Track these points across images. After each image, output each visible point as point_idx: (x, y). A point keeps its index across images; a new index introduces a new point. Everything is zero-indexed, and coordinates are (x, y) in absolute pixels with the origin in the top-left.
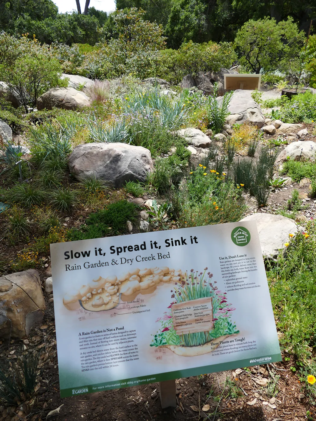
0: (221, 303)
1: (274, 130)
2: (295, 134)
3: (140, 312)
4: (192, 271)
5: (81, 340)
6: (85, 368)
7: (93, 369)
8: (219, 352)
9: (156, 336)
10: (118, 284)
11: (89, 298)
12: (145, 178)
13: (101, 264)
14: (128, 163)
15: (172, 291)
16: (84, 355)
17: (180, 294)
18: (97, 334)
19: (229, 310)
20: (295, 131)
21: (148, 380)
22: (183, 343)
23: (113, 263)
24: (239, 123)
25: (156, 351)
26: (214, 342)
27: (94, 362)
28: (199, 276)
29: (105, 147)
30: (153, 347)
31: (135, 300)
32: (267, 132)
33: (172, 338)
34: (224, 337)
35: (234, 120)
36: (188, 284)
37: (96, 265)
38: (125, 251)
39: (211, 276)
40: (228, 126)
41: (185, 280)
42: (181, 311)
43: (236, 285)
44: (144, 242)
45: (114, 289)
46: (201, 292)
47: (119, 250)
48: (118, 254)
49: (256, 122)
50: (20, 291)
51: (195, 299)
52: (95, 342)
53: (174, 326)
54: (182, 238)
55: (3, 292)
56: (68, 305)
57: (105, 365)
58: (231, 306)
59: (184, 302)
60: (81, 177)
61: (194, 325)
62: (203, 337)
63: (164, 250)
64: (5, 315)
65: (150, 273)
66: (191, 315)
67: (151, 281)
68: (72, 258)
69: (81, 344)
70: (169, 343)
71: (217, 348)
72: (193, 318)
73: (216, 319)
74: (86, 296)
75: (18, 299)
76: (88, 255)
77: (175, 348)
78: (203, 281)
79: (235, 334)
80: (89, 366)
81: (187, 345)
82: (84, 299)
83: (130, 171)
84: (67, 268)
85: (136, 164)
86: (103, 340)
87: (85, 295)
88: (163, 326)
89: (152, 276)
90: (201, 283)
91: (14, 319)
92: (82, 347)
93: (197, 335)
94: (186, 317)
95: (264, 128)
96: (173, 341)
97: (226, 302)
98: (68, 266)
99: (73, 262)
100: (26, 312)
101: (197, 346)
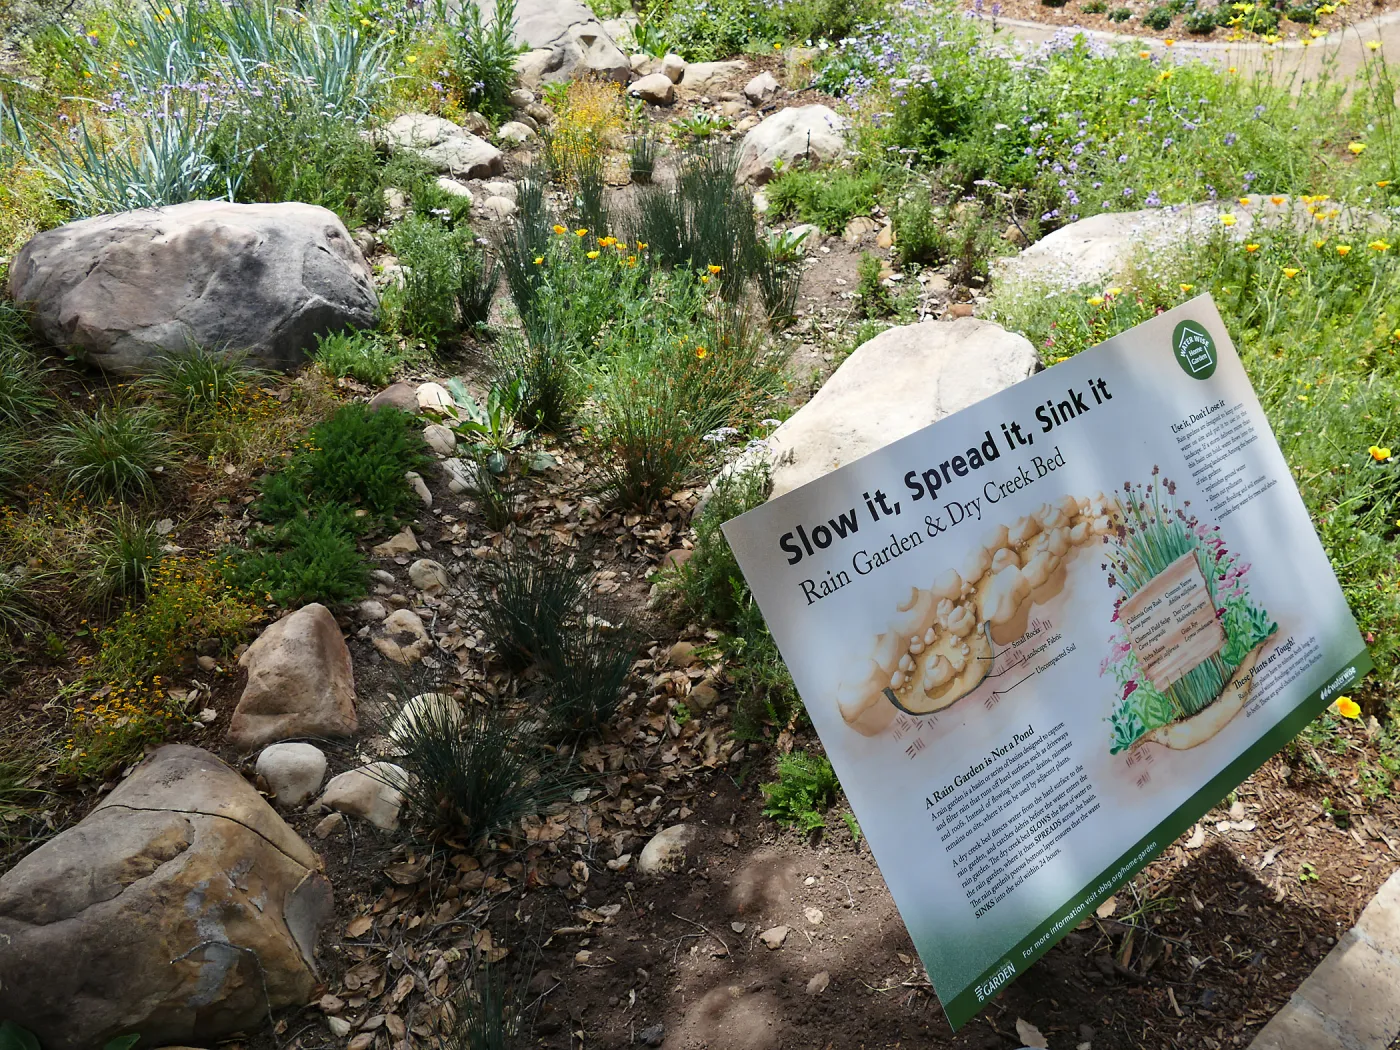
0: (1218, 558)
1: (670, 88)
2: (737, 95)
3: (1052, 662)
4: (1127, 487)
5: (939, 821)
6: (982, 904)
7: (1002, 896)
8: (1257, 701)
9: (1114, 719)
10: (969, 596)
11: (909, 673)
12: (370, 313)
13: (900, 547)
15: (1104, 567)
16: (965, 864)
17: (1124, 568)
18: (973, 781)
19: (1240, 574)
20: (732, 85)
21: (1141, 857)
22: (1179, 711)
23: (933, 530)
24: (556, 78)
25: (1130, 762)
26: (1240, 677)
27: (997, 872)
28: (1147, 496)
30: (1120, 752)
31: (1030, 630)
32: (651, 99)
33: (1152, 708)
34: (1253, 655)
36: (1132, 531)
37: (888, 552)
38: (948, 480)
39: (1172, 488)
40: (525, 94)
41: (1121, 521)
42: (1143, 618)
43: (1230, 495)
44: (988, 434)
45: (964, 614)
46: (1167, 546)
47: (933, 480)
48: (934, 497)
49: (608, 70)
50: (229, 828)
51: (1161, 570)
52: (977, 806)
53: (1144, 670)
54: (1071, 392)
55: (171, 858)
56: (864, 723)
57: (1028, 867)
58: (1240, 559)
59: (1142, 589)
61: (1184, 646)
62: (1213, 674)
63: (1045, 444)
64: (225, 938)
65: (1037, 530)
66: (1168, 620)
67: (1046, 554)
68: (811, 552)
69: (944, 831)
70: (1148, 725)
71: (1250, 690)
72: (1174, 627)
73: (1223, 611)
74: (897, 668)
75: (238, 861)
76: (854, 528)
77: (1166, 733)
78: (1161, 510)
79: (1271, 636)
80: (989, 893)
81: (1190, 713)
82: (895, 680)
83: (317, 297)
84: (810, 593)
86: (995, 793)
87: (895, 667)
88: (1121, 680)
89: (1042, 537)
90: (1158, 517)
91: (261, 941)
92: (949, 841)
93: (1199, 673)
94: (1158, 631)
95: (637, 86)
96: (1155, 717)
97: (1225, 552)
98: (809, 586)
99: (818, 565)
100: (279, 900)
101: (1209, 705)
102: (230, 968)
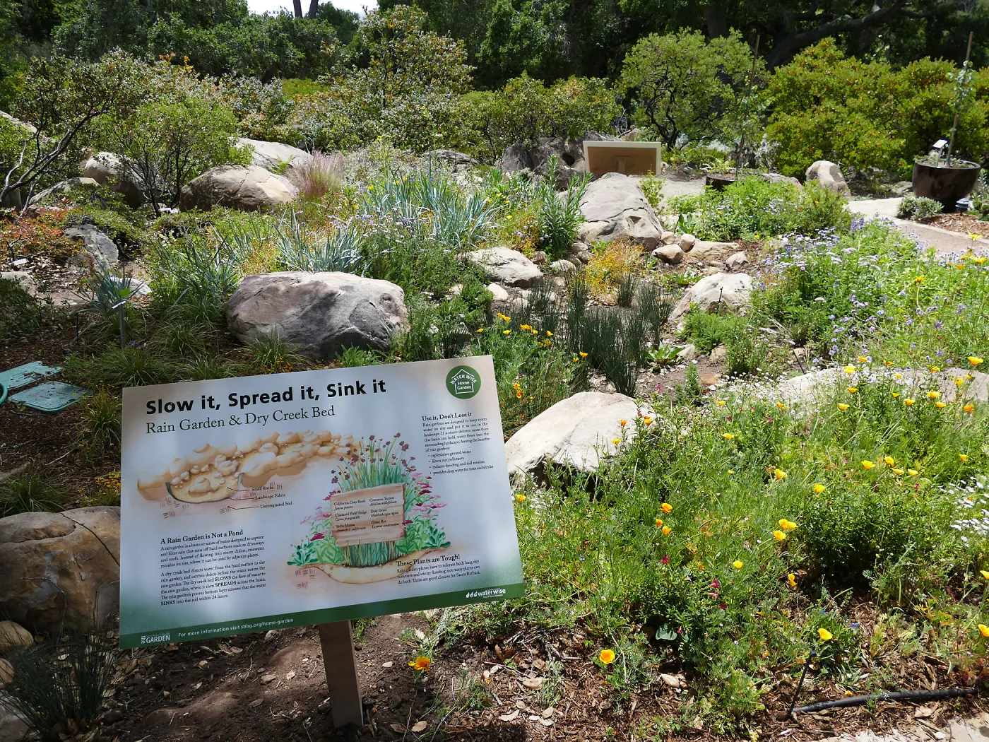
0: (421, 494)
1: (678, 254)
2: (721, 264)
3: (273, 506)
4: (372, 438)
5: (164, 552)
6: (168, 600)
7: (181, 602)
8: (411, 578)
9: (299, 548)
10: (237, 458)
11: (184, 480)
12: (386, 342)
13: (210, 424)
14: (351, 310)
15: (333, 472)
16: (168, 577)
17: (347, 477)
18: (194, 542)
19: (434, 507)
20: (722, 257)
21: (279, 623)
22: (347, 561)
23: (233, 422)
24: (604, 239)
25: (298, 573)
26: (404, 561)
27: (184, 590)
28: (384, 446)
29: (306, 278)
30: (294, 566)
31: (267, 485)
32: (664, 259)
33: (328, 552)
34: (422, 553)
35: (596, 234)
36: (363, 461)
37: (202, 425)
38: (254, 402)
39: (405, 447)
40: (583, 246)
41: (358, 453)
42: (347, 506)
43: (449, 464)
44: (291, 389)
45: (230, 465)
46: (385, 475)
47: (245, 400)
48: (242, 408)
49: (642, 238)
51: (373, 486)
52: (190, 554)
53: (333, 532)
54: (358, 383)
55: (53, 537)
56: (147, 492)
57: (205, 595)
58: (438, 500)
59: (354, 491)
60: (249, 337)
61: (369, 529)
62: (384, 551)
63: (326, 402)
64: (55, 581)
65: (297, 440)
66: (365, 513)
67: (298, 454)
68: (160, 411)
69: (164, 557)
70: (321, 559)
71: (409, 570)
72: (368, 518)
73: (410, 522)
74: (179, 476)
75: (84, 552)
76: (189, 408)
77: (332, 568)
78: (390, 456)
79: (442, 548)
80: (174, 597)
81: (354, 564)
82: (175, 481)
83: (354, 327)
84: (151, 428)
85: (367, 312)
86: (203, 553)
87: (178, 475)
88: (314, 530)
89: (299, 445)
90: (386, 459)
91: (73, 592)
92: (164, 563)
93: (373, 547)
94: (355, 516)
95: (658, 250)
96: (329, 558)
97: (429, 492)
98: (151, 426)
99: (161, 418)
100: (99, 581)
101: (372, 566)
102: (51, 596)
